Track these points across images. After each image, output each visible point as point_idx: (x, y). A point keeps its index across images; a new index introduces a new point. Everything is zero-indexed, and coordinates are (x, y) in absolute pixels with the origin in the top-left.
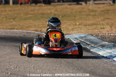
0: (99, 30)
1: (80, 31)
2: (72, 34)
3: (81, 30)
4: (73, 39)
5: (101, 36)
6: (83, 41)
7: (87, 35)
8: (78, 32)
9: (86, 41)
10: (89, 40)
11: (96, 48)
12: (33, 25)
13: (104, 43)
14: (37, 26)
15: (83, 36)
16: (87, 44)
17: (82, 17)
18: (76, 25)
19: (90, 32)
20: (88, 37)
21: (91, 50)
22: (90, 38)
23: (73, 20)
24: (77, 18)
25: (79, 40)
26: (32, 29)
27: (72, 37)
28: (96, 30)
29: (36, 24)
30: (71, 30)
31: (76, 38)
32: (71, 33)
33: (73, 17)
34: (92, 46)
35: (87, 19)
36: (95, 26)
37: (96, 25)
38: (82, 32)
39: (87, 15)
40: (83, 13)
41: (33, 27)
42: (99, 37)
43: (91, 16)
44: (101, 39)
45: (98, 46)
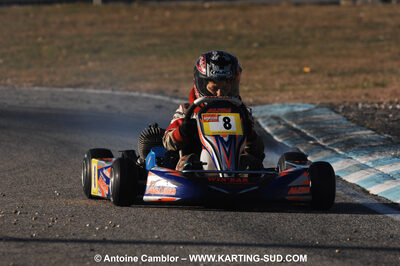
0: (365, 91)
2: (272, 103)
4: (268, 120)
5: (362, 112)
6: (294, 126)
7: (317, 108)
8: (296, 98)
10: (317, 123)
11: (324, 147)
13: (360, 133)
15: (301, 109)
16: (304, 136)
18: (302, 72)
20: (316, 114)
21: (308, 158)
22: (322, 116)
25: (285, 125)
27: (264, 114)
31: (276, 118)
32: (270, 99)
34: (318, 144)
36: (362, 77)
37: (368, 73)
38: (309, 97)
42: (351, 115)
44: (354, 122)
45: (337, 145)
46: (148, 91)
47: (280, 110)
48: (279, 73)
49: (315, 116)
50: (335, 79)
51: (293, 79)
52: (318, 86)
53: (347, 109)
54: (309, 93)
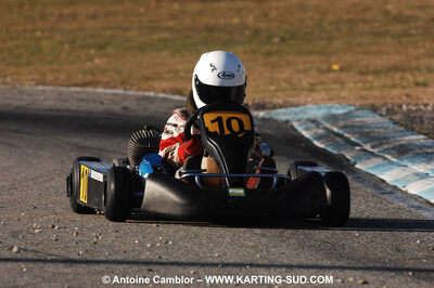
0: (406, 91)
1: (336, 93)
2: (304, 104)
3: (343, 88)
4: (304, 124)
5: (408, 114)
6: (335, 130)
7: (357, 110)
8: (330, 99)
9: (348, 129)
10: (360, 127)
11: (376, 156)
12: (169, 72)
13: (411, 138)
14: (181, 74)
15: (341, 111)
16: (347, 141)
17: (359, 40)
18: (330, 70)
19: (375, 96)
20: (358, 117)
21: (357, 166)
22: (365, 119)
23: (320, 53)
24: (337, 44)
25: (325, 128)
26: (164, 85)
27: (300, 116)
28: (397, 92)
29: (179, 67)
30: (303, 89)
31: (314, 121)
32: (301, 99)
33: (323, 43)
34: (365, 150)
35: (374, 48)
36: (397, 76)
37: (404, 71)
38: (344, 98)
39: (376, 34)
40: (361, 27)
41: (167, 76)
42: (397, 118)
43: (389, 40)
44: (401, 125)
45: (388, 151)
46: (164, 91)
47: (316, 112)
48: (305, 71)
49: (357, 120)
50: (370, 78)
51: (323, 78)
52: (351, 85)
53: (391, 112)
54: (344, 94)
